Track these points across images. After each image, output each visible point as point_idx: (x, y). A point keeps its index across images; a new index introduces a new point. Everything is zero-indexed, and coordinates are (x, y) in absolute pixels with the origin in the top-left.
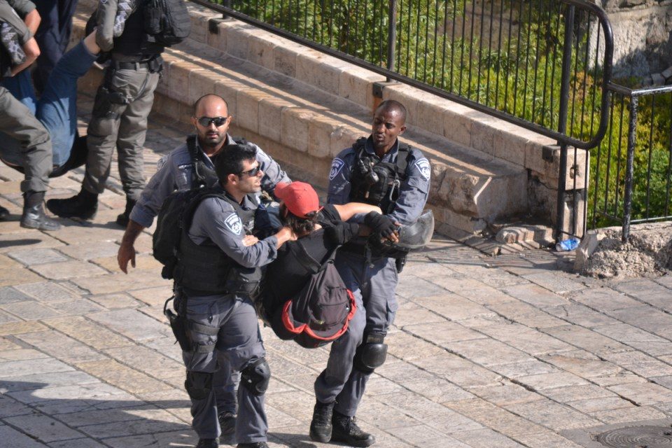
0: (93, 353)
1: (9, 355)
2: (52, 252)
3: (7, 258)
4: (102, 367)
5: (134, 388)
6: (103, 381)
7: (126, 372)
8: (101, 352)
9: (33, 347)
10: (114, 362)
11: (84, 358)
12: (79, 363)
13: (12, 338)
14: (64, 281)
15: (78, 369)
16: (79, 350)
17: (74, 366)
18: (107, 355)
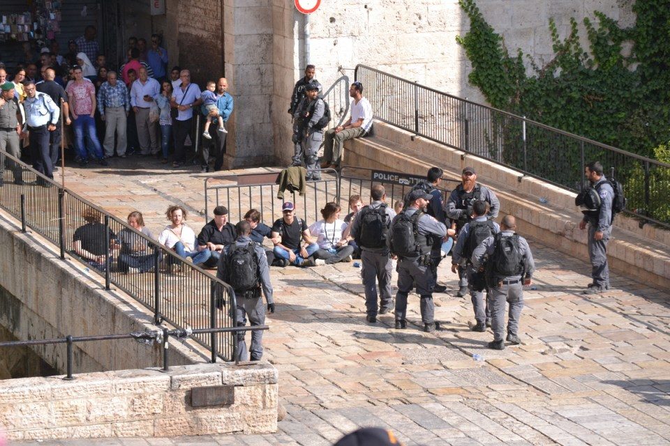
0: (626, 406)
1: (585, 406)
2: (614, 358)
3: (592, 361)
4: (629, 413)
5: (644, 423)
6: (628, 419)
7: (641, 415)
8: (630, 406)
9: (597, 403)
10: (636, 410)
11: (621, 408)
12: (618, 411)
13: (587, 398)
14: (618, 372)
15: (617, 413)
16: (620, 404)
17: (615, 412)
18: (633, 407)
